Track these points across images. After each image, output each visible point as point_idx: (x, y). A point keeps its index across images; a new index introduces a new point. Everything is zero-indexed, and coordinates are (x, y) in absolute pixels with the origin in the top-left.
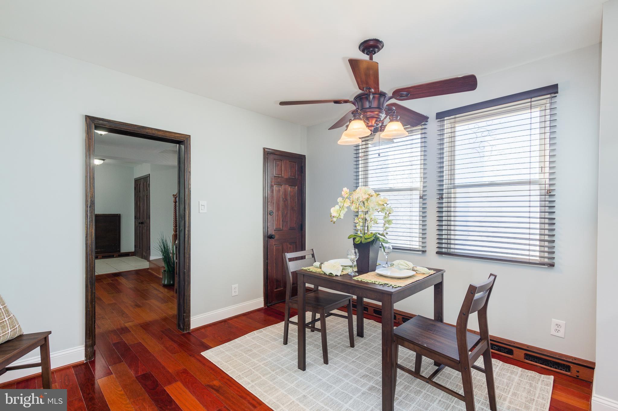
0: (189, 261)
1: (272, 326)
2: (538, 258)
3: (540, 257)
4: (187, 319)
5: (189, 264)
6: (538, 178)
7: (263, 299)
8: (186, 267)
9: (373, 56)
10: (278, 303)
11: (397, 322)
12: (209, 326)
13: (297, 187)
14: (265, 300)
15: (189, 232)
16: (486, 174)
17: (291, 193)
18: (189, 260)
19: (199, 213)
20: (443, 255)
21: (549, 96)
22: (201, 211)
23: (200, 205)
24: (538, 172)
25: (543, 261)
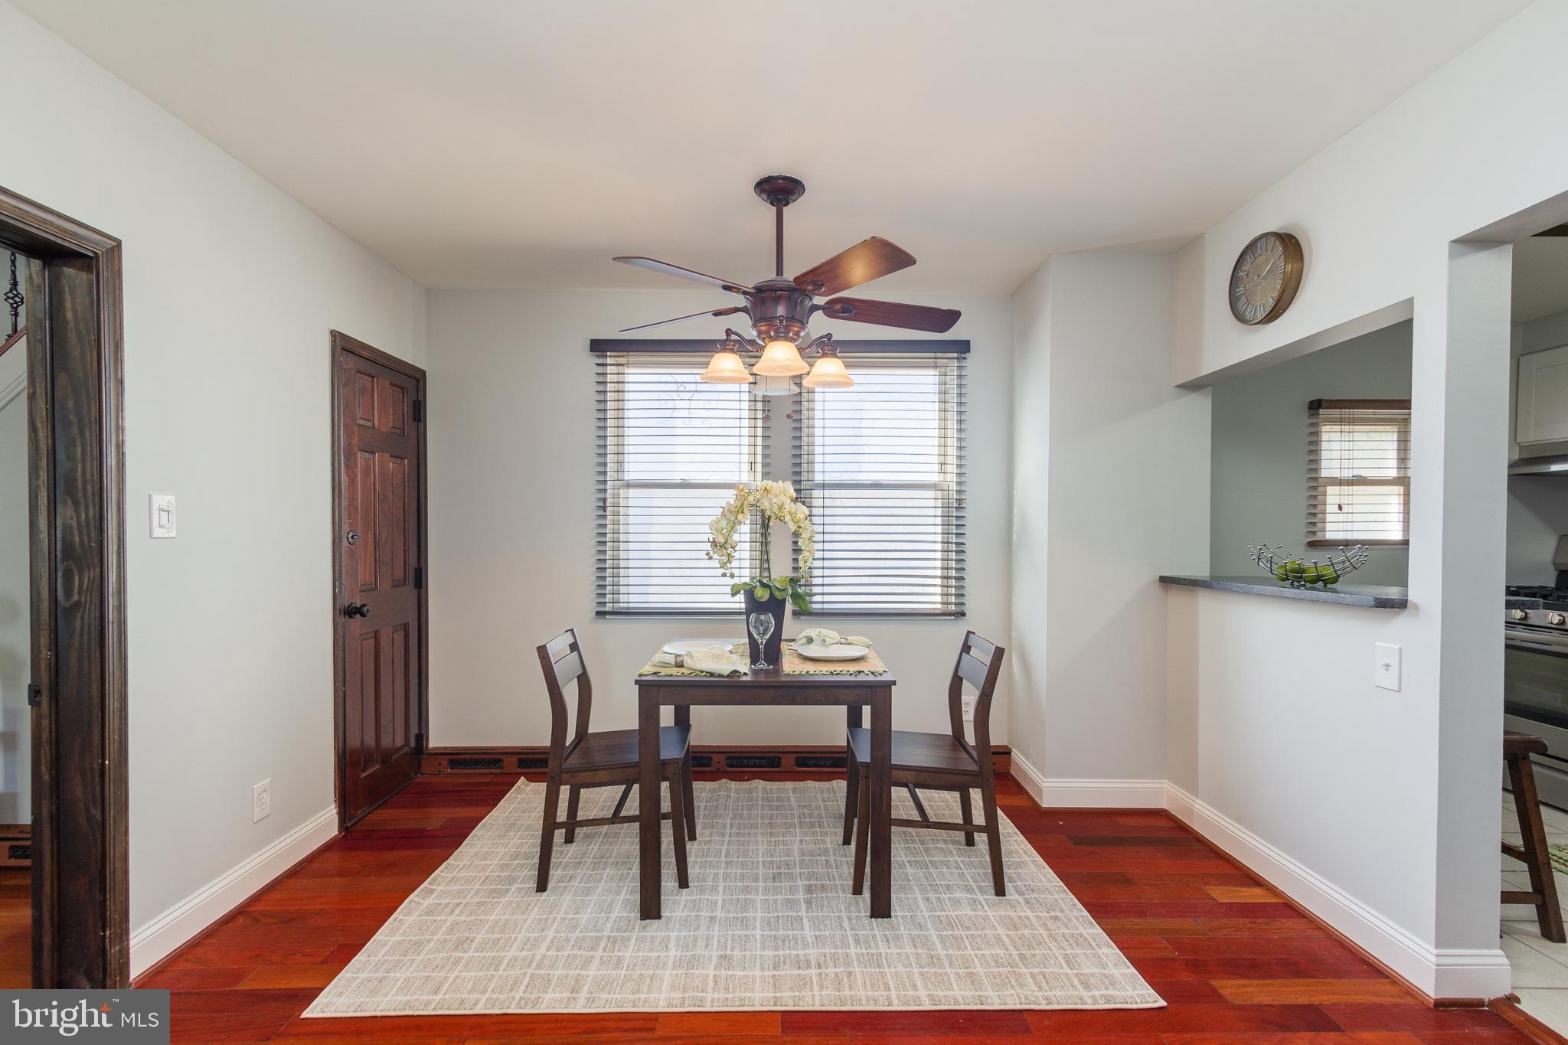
0: (121, 723)
1: (446, 868)
2: (939, 606)
3: (943, 603)
4: (117, 948)
5: (120, 736)
6: (937, 480)
7: (335, 811)
8: (112, 748)
9: (784, 208)
10: (369, 813)
11: (715, 770)
12: (193, 946)
13: (406, 461)
14: (339, 813)
15: (120, 612)
16: (864, 467)
17: (394, 478)
18: (121, 719)
19: (151, 537)
20: (802, 617)
21: (955, 355)
22: (158, 532)
23: (155, 507)
24: (937, 471)
25: (946, 609)
